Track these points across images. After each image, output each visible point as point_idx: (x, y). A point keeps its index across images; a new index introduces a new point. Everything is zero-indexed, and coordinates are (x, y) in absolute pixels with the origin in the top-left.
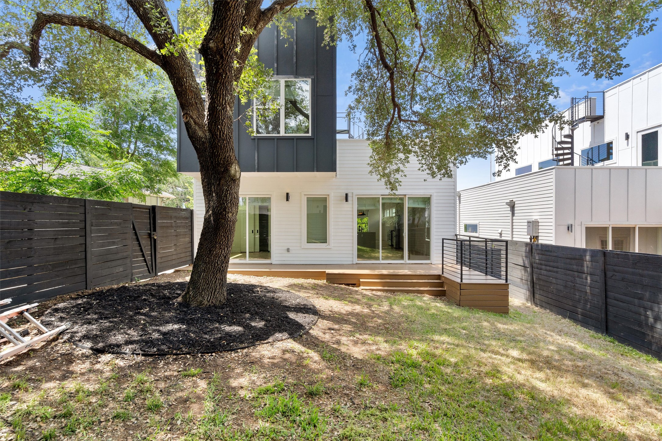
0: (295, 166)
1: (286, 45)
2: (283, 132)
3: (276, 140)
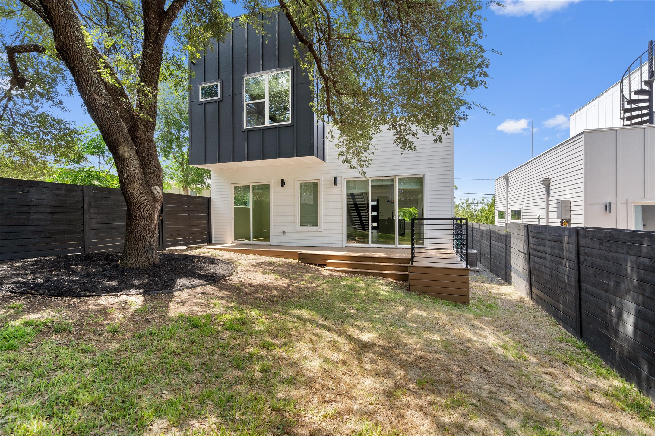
0: (278, 154)
1: (266, 42)
2: (268, 123)
3: (262, 131)
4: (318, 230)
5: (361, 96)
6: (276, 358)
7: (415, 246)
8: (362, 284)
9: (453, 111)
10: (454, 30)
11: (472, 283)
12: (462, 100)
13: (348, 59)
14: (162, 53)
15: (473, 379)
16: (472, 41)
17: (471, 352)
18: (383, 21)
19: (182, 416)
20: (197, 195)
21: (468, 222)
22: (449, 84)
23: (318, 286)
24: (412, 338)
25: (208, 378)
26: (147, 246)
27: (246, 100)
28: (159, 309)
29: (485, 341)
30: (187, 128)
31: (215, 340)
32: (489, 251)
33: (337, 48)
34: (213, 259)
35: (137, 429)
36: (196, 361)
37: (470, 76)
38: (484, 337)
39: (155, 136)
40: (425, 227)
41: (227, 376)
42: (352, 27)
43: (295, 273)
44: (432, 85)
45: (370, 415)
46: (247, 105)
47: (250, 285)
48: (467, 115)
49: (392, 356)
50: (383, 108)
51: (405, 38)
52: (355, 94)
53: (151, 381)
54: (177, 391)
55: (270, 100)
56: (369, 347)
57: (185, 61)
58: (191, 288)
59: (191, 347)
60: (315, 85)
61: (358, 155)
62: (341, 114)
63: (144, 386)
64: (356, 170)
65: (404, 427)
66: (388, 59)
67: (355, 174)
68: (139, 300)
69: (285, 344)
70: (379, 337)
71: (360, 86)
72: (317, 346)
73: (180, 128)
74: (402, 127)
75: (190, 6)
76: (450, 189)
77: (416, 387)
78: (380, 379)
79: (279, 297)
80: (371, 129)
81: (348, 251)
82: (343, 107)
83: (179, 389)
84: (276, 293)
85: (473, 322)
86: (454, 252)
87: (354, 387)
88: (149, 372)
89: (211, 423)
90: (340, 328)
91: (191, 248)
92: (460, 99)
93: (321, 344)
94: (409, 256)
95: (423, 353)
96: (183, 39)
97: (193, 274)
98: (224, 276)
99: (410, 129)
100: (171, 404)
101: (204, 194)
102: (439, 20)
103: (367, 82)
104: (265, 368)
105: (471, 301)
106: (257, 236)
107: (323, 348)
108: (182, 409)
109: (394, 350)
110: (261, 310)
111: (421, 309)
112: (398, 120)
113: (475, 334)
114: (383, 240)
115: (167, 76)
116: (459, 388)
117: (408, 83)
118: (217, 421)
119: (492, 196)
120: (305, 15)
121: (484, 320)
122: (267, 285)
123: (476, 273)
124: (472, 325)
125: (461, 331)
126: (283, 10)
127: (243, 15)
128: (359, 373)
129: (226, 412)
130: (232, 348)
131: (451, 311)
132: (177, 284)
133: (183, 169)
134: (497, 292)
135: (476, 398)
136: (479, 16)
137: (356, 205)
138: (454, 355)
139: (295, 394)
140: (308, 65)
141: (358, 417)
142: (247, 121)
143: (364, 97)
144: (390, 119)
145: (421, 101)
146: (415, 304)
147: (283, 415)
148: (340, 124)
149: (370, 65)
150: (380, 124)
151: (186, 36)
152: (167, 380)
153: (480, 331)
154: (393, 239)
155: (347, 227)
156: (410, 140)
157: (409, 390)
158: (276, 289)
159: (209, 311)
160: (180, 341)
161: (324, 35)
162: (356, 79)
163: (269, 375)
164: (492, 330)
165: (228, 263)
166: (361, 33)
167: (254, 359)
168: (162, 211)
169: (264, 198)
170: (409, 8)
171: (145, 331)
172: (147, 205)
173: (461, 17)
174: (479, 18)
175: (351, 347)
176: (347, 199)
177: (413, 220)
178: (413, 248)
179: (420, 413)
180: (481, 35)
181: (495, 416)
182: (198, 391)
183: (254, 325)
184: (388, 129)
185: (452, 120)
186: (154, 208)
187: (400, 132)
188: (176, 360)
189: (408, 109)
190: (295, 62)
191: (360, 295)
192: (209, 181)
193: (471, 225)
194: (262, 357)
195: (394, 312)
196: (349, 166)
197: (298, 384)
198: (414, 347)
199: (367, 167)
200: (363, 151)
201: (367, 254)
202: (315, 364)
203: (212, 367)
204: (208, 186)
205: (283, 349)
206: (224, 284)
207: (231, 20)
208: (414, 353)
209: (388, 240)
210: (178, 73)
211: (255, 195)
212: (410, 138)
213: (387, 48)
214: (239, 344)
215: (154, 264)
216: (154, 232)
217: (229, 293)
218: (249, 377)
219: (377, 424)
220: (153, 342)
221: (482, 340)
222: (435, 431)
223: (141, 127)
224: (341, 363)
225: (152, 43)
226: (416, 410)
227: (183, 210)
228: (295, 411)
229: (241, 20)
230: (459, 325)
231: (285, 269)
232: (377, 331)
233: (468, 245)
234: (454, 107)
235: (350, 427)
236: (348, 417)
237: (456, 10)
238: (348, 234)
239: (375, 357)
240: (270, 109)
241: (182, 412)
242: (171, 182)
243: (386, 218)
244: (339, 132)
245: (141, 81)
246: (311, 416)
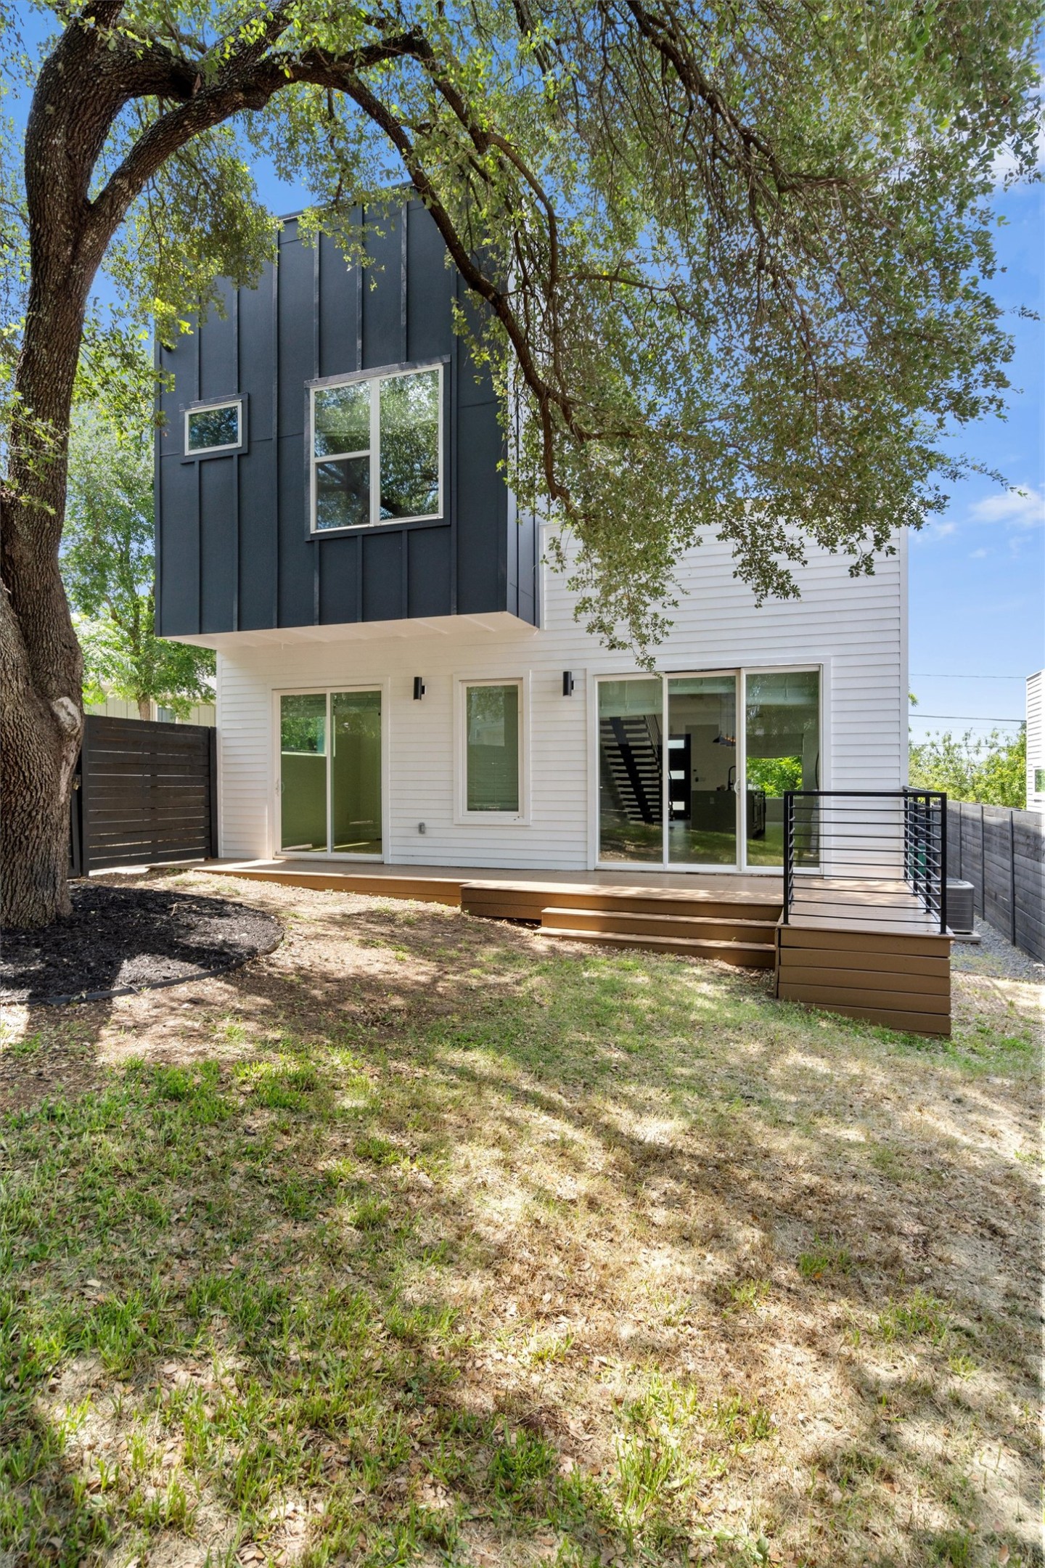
0: (405, 605)
1: (372, 287)
2: (377, 517)
3: (360, 539)
4: (519, 822)
5: (640, 441)
6: (401, 1187)
7: (796, 870)
8: (642, 979)
9: (906, 485)
10: (909, 254)
11: (957, 978)
12: (932, 454)
13: (607, 336)
14: (81, 321)
15: (959, 1256)
16: (962, 285)
17: (954, 1177)
18: (708, 226)
19: (140, 1352)
20: (178, 721)
21: (950, 801)
22: (896, 407)
23: (518, 983)
24: (786, 1135)
25: (211, 1243)
26: (37, 867)
27: (316, 455)
28: (73, 1045)
29: (995, 1147)
30: (148, 529)
31: (229, 1135)
32: (1009, 884)
33: (574, 306)
34: (223, 902)
35: (16, 1385)
36: (177, 1195)
37: (956, 384)
38: (994, 1135)
39: (62, 554)
40: (824, 816)
41: (266, 1237)
42: (618, 245)
43: (453, 943)
44: (846, 410)
45: (666, 1354)
46: (320, 465)
47: (326, 978)
48: (945, 498)
49: (727, 1187)
50: (703, 475)
51: (770, 277)
52: (624, 436)
53: (55, 1252)
54: (126, 1280)
55: (382, 450)
56: (663, 1161)
57: (145, 342)
58: (161, 985)
59: (162, 1154)
60: (511, 410)
61: (634, 610)
62: (586, 492)
63: (35, 1265)
64: (628, 651)
65: (762, 1391)
66: (721, 335)
67: (624, 665)
68: (16, 1020)
69: (426, 1149)
70: (691, 1130)
71: (639, 414)
72: (516, 1156)
73: (129, 530)
74: (760, 531)
75: (160, 186)
76: (895, 705)
77: (798, 1278)
78: (695, 1252)
79: (409, 1013)
80: (671, 536)
81: (604, 883)
82: (590, 474)
83: (132, 1275)
84: (398, 1002)
85: (960, 1091)
86: (908, 887)
87: (620, 1273)
88: (48, 1225)
89: (222, 1371)
90: (580, 1104)
91: (161, 872)
92: (925, 451)
93: (525, 1150)
94: (778, 898)
95: (816, 1179)
96: (139, 279)
97: (166, 946)
98: (253, 952)
99: (781, 537)
100: (109, 1316)
101: (196, 718)
102: (868, 222)
103: (660, 400)
104: (372, 1216)
105: (956, 1030)
106: (346, 837)
107: (533, 1162)
108: (140, 1330)
109: (733, 1168)
110: (357, 1049)
111: (812, 1050)
112: (747, 510)
113: (967, 1126)
114: (702, 851)
115: (95, 386)
116: (921, 1281)
117: (776, 403)
118: (239, 1366)
119: (1019, 725)
120: (485, 211)
121: (994, 1086)
122: (373, 978)
123: (972, 948)
124: (959, 1101)
125: (928, 1118)
126: (424, 200)
127: (308, 212)
128: (633, 1234)
129: (263, 1340)
130: (278, 1160)
131: (898, 1059)
132: (122, 974)
133: (137, 647)
134: (1032, 1004)
135: (971, 1313)
136: (982, 213)
137: (625, 750)
138: (905, 1185)
139: (455, 1290)
140: (491, 355)
141: (633, 1361)
142: (320, 511)
143: (652, 445)
144: (724, 507)
145: (813, 457)
146: (794, 1035)
147: (420, 1352)
148: (582, 522)
149: (670, 353)
150: (696, 521)
151: (151, 272)
152: (98, 1249)
153: (981, 1118)
154: (731, 846)
155: (601, 812)
156: (782, 567)
157: (778, 1285)
158: (399, 990)
159: (211, 1054)
160: (134, 1137)
161: (537, 267)
162: (628, 394)
163: (381, 1238)
164: (1016, 1114)
165: (265, 916)
166: (645, 261)
167: (340, 1192)
168: (78, 769)
169: (365, 729)
170: (781, 189)
171: (35, 1108)
172: (38, 751)
173: (933, 214)
174: (985, 217)
175: (612, 1158)
176: (602, 732)
177: (789, 795)
178: (787, 877)
179: (809, 1351)
180: (989, 267)
181: (1022, 1364)
182: (182, 1278)
183: (338, 1093)
184: (720, 537)
185: (904, 510)
186: (59, 760)
187: (754, 544)
188: (121, 1191)
189: (775, 479)
190: (454, 344)
191: (638, 1009)
192: (211, 681)
193: (957, 809)
194: (361, 1186)
195: (733, 1060)
196: (607, 642)
197: (465, 1264)
198: (792, 1160)
199: (658, 641)
200: (647, 599)
201: (655, 892)
202: (511, 1206)
203: (221, 1213)
204: (209, 696)
205: (419, 1162)
206: (252, 977)
207: (274, 223)
208: (792, 1179)
209: (718, 851)
210: (126, 377)
211: (339, 719)
212: (781, 561)
213: (717, 303)
214: (297, 1149)
215: (58, 915)
216: (57, 828)
217: (268, 1002)
218: (327, 1241)
219: (685, 1381)
220: (59, 1141)
221: (987, 1143)
222: (851, 1405)
223: (23, 530)
224: (583, 1204)
225: (53, 293)
226: (797, 1344)
227: (137, 765)
228: (456, 1339)
229: (304, 224)
230: (920, 1098)
231: (423, 933)
232: (685, 1114)
233: (949, 865)
234: (909, 473)
235: (610, 1387)
236: (604, 1359)
237: (918, 194)
238: (602, 832)
239: (679, 1188)
240: (383, 477)
241: (140, 1339)
242: (103, 683)
243: (712, 787)
244: (580, 544)
245: (25, 402)
246: (499, 1356)
